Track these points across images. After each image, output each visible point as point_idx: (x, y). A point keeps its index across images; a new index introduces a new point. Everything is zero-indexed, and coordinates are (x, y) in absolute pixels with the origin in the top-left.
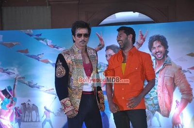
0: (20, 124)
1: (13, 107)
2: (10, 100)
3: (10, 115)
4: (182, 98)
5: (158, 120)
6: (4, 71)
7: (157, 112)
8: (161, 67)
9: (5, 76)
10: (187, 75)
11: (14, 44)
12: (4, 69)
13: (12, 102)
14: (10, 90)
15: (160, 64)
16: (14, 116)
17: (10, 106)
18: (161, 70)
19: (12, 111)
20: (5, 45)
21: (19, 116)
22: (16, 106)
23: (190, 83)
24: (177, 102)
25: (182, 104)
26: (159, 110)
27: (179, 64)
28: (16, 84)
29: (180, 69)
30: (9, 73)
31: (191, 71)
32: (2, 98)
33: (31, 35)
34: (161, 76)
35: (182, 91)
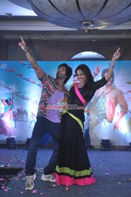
0: (15, 122)
1: (11, 111)
2: (10, 106)
3: (9, 116)
4: (121, 111)
5: (105, 124)
6: (7, 88)
7: (104, 119)
8: (109, 90)
9: (7, 91)
10: (125, 96)
11: (14, 70)
12: (7, 86)
13: (11, 108)
14: (10, 100)
15: (108, 88)
16: (12, 117)
17: (10, 110)
18: (109, 92)
19: (11, 114)
20: (8, 70)
21: (15, 117)
22: (14, 110)
23: (127, 101)
24: (118, 113)
25: (121, 115)
26: (106, 118)
27: (121, 88)
28: (14, 96)
29: (122, 92)
30: (10, 89)
31: (128, 93)
32: (5, 105)
33: (25, 65)
34: (109, 96)
35: (121, 106)
